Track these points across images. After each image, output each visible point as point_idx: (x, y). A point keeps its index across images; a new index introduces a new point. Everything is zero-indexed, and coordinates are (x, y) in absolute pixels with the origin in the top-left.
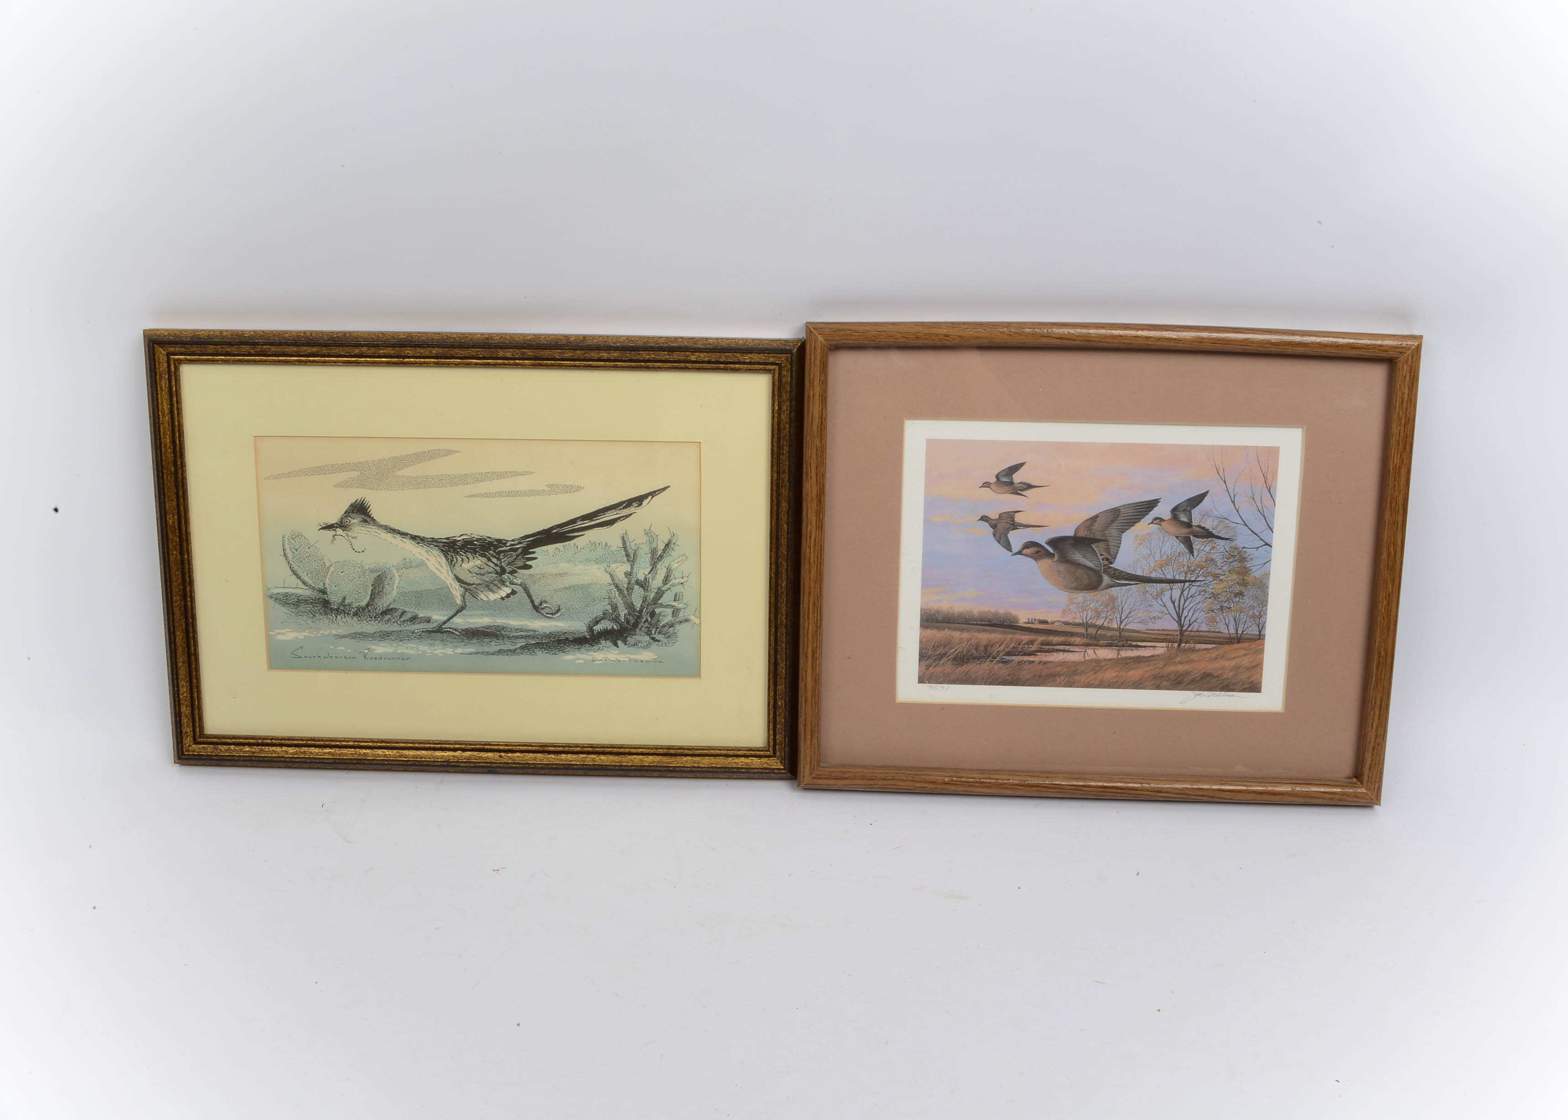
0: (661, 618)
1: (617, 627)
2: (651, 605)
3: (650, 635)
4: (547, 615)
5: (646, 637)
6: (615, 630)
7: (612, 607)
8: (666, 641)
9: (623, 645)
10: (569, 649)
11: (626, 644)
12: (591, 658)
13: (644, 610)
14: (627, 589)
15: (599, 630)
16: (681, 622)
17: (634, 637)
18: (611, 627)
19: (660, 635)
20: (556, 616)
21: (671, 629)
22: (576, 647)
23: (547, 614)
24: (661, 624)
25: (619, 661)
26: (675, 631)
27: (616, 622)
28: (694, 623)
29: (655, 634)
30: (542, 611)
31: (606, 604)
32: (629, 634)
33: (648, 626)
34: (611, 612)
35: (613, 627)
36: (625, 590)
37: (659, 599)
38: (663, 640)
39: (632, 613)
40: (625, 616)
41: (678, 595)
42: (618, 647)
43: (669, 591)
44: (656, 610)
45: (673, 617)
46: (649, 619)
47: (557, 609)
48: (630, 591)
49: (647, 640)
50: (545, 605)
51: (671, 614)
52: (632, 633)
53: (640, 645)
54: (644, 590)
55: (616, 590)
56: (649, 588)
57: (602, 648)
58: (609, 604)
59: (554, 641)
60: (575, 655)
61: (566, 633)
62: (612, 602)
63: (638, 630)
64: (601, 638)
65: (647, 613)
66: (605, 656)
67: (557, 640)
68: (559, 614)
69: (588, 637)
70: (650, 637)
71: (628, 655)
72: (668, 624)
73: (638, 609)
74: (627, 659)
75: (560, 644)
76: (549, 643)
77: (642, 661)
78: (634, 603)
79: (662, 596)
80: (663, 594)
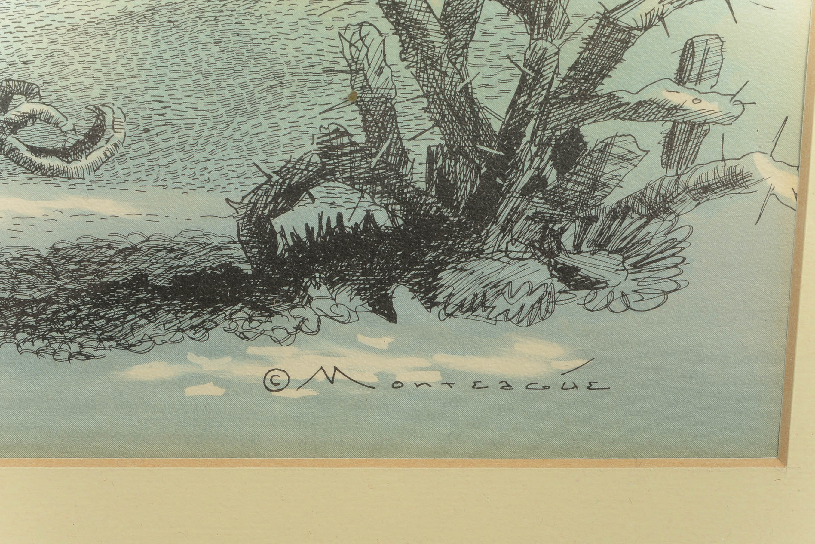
0: (609, 168)
1: (393, 215)
2: (562, 104)
3: (551, 254)
4: (39, 160)
5: (533, 264)
6: (380, 235)
7: (365, 113)
8: (629, 286)
9: (417, 306)
10: (150, 330)
11: (431, 303)
12: (259, 371)
13: (529, 130)
14: (445, 18)
15: (303, 234)
16: (706, 189)
17: (474, 264)
18: (359, 217)
19: (601, 257)
20: (84, 162)
21: (654, 226)
22: (187, 319)
23: (37, 151)
24: (610, 202)
25: (397, 385)
26: (678, 235)
27: (388, 191)
28: (771, 193)
29: (577, 248)
30: (11, 141)
31: (335, 100)
32: (450, 252)
33: (545, 208)
34: (361, 138)
35: (369, 218)
36: (433, 27)
37: (603, 73)
38: (613, 279)
39: (468, 146)
40: (431, 159)
41: (699, 49)
42: (392, 317)
43: (657, 31)
44: (584, 130)
45: (666, 164)
46: (552, 176)
47: (85, 126)
48: (461, 32)
49: (536, 280)
50: (26, 108)
51: (657, 151)
52: (466, 245)
53: (501, 304)
54: (532, 23)
55: (386, 26)
56: (557, 17)
57: (312, 324)
58: (353, 99)
59: (75, 294)
60: (182, 359)
61: (134, 249)
62: (367, 87)
63: (495, 229)
64: (310, 274)
65: (542, 146)
66: (329, 364)
67: (93, 288)
68: (96, 155)
69: (247, 268)
70: (552, 267)
71: (441, 358)
72: (640, 197)
73: (497, 126)
74: (434, 377)
75: (105, 305)
76: (49, 300)
77: (507, 386)
78: (480, 95)
79: (617, 58)
80: (626, 44)
